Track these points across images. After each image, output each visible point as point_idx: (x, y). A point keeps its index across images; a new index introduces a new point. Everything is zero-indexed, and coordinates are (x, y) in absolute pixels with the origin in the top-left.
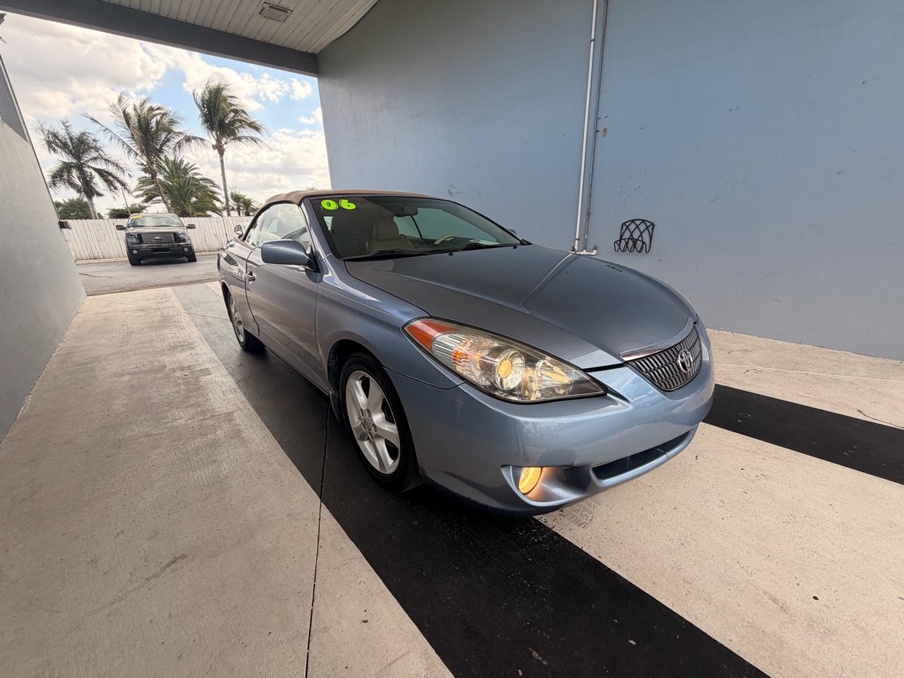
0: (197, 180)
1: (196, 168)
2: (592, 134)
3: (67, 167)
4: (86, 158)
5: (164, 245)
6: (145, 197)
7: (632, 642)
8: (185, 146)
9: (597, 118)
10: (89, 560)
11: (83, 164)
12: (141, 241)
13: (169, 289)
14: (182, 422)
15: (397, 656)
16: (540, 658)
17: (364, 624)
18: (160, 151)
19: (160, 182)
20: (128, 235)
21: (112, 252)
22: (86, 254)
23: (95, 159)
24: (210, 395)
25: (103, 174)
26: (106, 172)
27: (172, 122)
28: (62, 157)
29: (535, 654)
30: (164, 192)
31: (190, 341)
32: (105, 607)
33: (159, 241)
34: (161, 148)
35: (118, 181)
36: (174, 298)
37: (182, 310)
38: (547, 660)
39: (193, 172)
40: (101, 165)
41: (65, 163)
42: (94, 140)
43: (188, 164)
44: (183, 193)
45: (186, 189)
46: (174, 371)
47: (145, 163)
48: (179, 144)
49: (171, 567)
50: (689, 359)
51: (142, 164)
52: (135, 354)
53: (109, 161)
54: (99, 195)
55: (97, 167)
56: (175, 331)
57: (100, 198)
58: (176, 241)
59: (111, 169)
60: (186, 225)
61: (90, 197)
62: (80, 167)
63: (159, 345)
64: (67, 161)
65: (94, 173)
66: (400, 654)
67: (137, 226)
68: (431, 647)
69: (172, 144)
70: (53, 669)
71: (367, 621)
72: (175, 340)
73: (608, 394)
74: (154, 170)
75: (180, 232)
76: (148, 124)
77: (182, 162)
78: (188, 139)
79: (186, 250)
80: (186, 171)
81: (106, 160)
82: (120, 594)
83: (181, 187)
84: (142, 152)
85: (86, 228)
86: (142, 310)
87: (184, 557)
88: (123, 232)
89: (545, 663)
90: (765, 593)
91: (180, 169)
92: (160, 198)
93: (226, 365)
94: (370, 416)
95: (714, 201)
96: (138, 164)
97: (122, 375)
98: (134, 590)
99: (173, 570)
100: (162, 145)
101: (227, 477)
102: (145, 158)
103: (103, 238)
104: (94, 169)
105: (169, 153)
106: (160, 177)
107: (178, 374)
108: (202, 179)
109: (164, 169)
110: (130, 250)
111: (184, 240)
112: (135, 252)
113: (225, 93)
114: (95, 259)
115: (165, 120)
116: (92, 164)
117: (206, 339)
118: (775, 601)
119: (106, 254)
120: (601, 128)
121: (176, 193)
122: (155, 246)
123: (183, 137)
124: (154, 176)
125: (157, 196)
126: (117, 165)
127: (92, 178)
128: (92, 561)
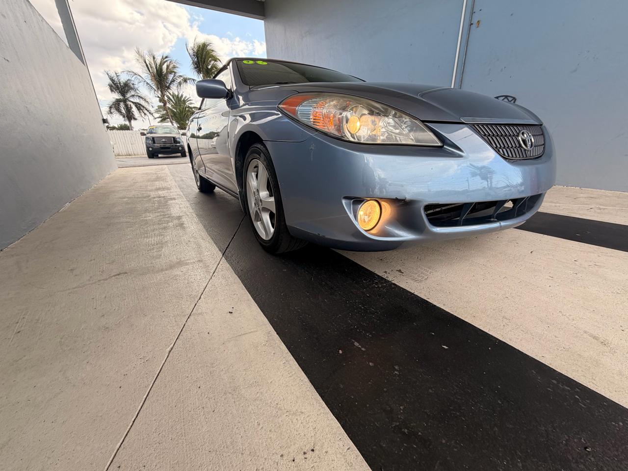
0: (191, 108)
1: (190, 100)
2: (467, 27)
3: (118, 102)
4: (128, 95)
5: (168, 145)
6: (160, 119)
7: (445, 347)
8: (184, 85)
9: (473, 13)
10: (70, 269)
11: (127, 99)
12: (154, 142)
13: (166, 166)
14: (150, 218)
15: (247, 332)
16: (360, 346)
17: (229, 314)
18: (169, 88)
19: (169, 108)
20: (147, 138)
21: (139, 152)
22: (124, 153)
23: (133, 96)
24: (172, 209)
25: (137, 105)
26: (139, 104)
27: (174, 67)
28: (116, 96)
29: (356, 344)
30: (171, 116)
31: (169, 187)
32: (69, 289)
33: (165, 143)
34: (169, 86)
35: (146, 109)
36: (167, 169)
37: (169, 175)
38: (365, 348)
39: (189, 102)
40: (136, 100)
41: (117, 99)
42: (133, 84)
43: (186, 97)
44: (182, 116)
45: (184, 114)
46: (154, 198)
47: (160, 96)
48: (180, 84)
49: (116, 277)
50: (531, 140)
51: (158, 97)
52: (135, 191)
53: (141, 98)
54: (135, 119)
55: (134, 101)
56: (162, 182)
57: (135, 121)
58: (174, 142)
59: (142, 102)
60: (181, 133)
61: (130, 121)
62: (125, 101)
63: (149, 188)
64: (118, 98)
65: (132, 104)
66: (250, 331)
67: (152, 133)
68: (274, 331)
69: (176, 83)
70: (28, 312)
71: (231, 313)
72: (161, 186)
73: (445, 146)
74: (165, 101)
75: (177, 137)
76: (161, 69)
77: (182, 96)
78: (185, 80)
79: (180, 148)
80: (184, 101)
81: (139, 97)
82: (81, 285)
83: (181, 112)
84: (158, 89)
85: (125, 135)
86: (146, 174)
87: (126, 273)
88: (145, 136)
89: (363, 349)
90: (585, 332)
91: (181, 101)
92: (169, 120)
93: (186, 197)
94: (258, 194)
95: (575, 71)
96: (156, 96)
97: (124, 198)
98: (89, 284)
99: (117, 278)
100: (170, 84)
101: (166, 242)
102: (160, 92)
103: (134, 142)
104: (133, 102)
105: (174, 89)
106: (168, 105)
107: (156, 199)
108: (194, 108)
109: (172, 101)
110: (148, 148)
111: (179, 143)
112: (151, 149)
113: (209, 48)
114: (130, 155)
115: (171, 66)
116: (132, 99)
117: (179, 187)
118: (595, 338)
119: (136, 153)
120: (475, 21)
121: (178, 116)
122: (162, 145)
123: (182, 78)
124: (165, 104)
125: (168, 118)
126: (145, 100)
127: (131, 108)
128: (71, 270)
